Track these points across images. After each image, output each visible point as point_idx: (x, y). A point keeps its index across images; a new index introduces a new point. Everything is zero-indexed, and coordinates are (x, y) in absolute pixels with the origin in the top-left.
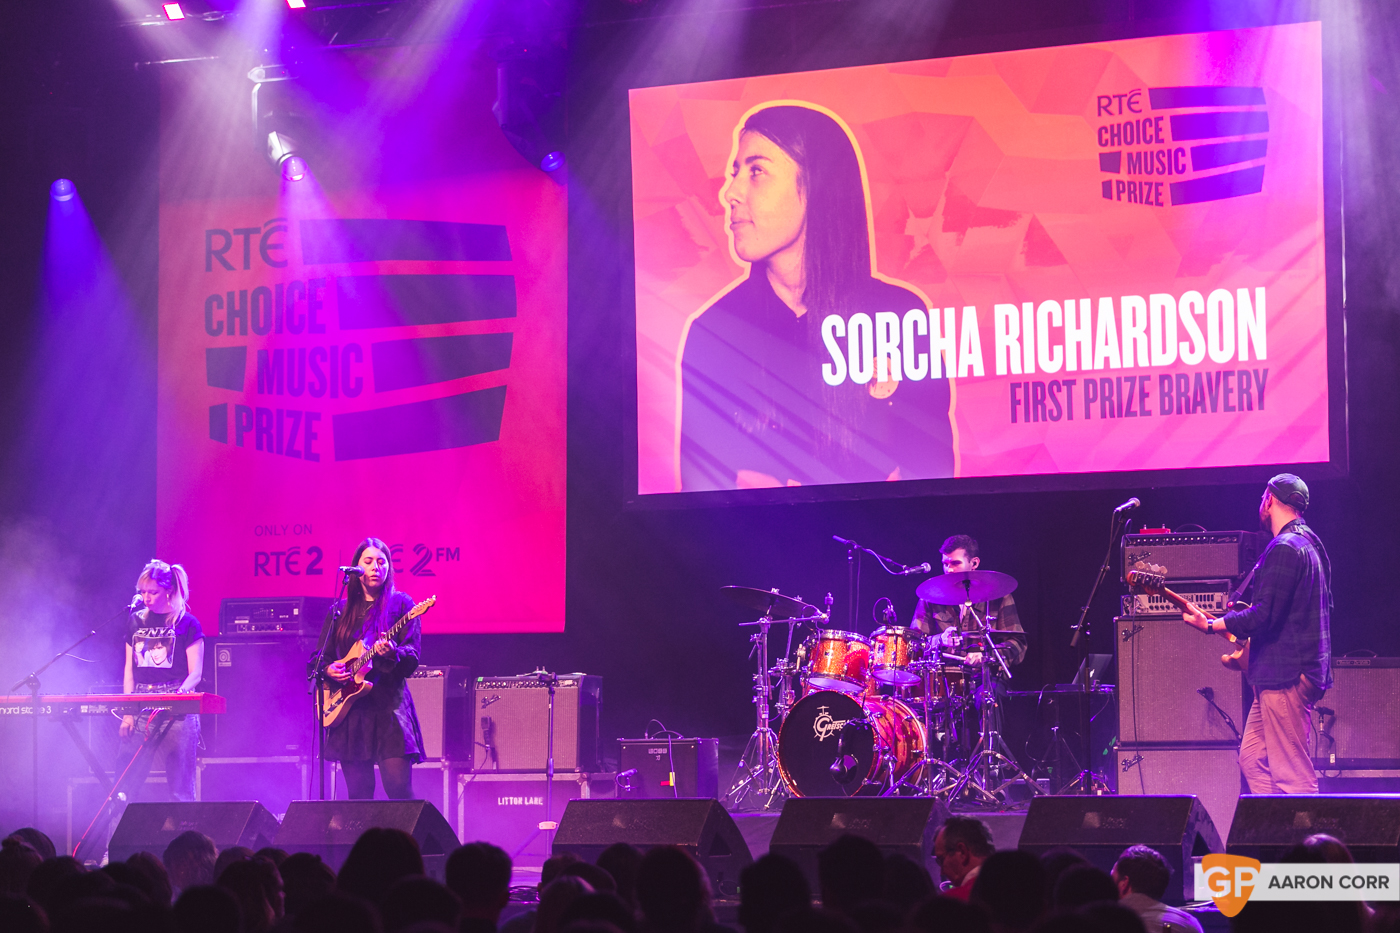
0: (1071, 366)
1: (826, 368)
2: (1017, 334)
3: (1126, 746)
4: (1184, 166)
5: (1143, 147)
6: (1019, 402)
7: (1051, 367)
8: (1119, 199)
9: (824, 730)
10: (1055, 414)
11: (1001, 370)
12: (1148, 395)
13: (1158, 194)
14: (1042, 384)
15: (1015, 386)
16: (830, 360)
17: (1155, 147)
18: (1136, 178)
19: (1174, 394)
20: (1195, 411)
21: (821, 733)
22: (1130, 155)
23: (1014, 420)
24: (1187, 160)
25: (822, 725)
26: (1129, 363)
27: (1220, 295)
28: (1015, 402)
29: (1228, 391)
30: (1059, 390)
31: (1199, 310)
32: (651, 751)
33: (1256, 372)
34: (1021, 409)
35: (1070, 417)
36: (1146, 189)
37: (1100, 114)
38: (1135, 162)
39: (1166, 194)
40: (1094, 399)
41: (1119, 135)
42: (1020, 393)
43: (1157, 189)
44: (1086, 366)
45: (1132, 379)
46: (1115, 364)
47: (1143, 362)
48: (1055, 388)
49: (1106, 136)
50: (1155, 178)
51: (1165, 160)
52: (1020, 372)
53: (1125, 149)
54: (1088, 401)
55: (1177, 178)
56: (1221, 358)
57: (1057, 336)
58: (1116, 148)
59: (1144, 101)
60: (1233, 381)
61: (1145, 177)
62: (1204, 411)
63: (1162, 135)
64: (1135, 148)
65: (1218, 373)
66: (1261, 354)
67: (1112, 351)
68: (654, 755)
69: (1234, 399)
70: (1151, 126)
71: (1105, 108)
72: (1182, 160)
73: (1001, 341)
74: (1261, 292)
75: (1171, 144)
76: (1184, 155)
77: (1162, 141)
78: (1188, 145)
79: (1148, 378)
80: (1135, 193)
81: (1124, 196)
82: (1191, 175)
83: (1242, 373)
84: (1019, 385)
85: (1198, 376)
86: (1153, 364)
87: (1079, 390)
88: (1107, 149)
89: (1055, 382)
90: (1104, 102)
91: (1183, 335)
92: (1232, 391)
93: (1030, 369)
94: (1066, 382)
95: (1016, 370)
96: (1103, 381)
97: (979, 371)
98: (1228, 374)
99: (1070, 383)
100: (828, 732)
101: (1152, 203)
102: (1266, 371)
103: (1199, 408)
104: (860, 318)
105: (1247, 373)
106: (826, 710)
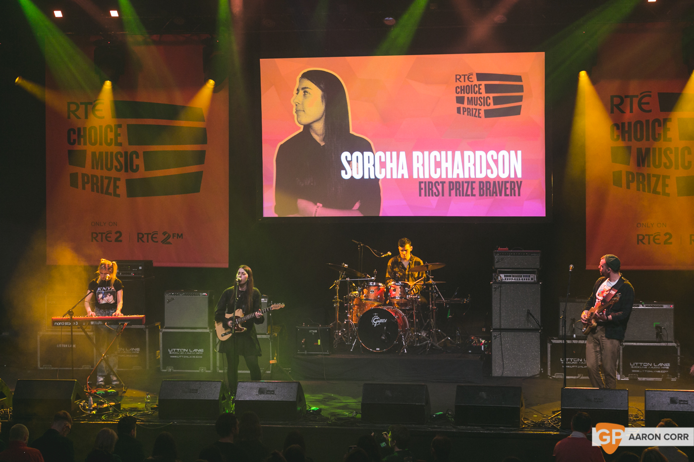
0: (444, 176)
1: (343, 172)
2: (422, 163)
3: (495, 330)
4: (490, 103)
5: (473, 95)
6: (422, 189)
7: (435, 176)
8: (464, 114)
9: (376, 322)
10: (437, 194)
11: (415, 176)
12: (474, 189)
13: (479, 113)
14: (432, 183)
15: (420, 183)
16: (344, 169)
17: (478, 95)
18: (471, 107)
19: (485, 189)
20: (493, 196)
21: (375, 324)
22: (468, 98)
23: (420, 195)
24: (491, 101)
25: (375, 321)
26: (467, 176)
27: (503, 153)
28: (421, 189)
29: (506, 189)
30: (439, 185)
31: (495, 158)
32: (310, 331)
33: (517, 182)
34: (423, 191)
35: (443, 195)
36: (474, 111)
37: (456, 81)
38: (470, 101)
39: (482, 113)
40: (453, 189)
41: (464, 90)
42: (423, 185)
43: (479, 112)
44: (450, 176)
45: (468, 182)
46: (461, 176)
47: (473, 176)
48: (437, 184)
49: (459, 90)
50: (478, 107)
51: (482, 101)
52: (423, 177)
53: (466, 95)
54: (450, 190)
55: (486, 108)
56: (504, 176)
57: (438, 165)
58: (462, 95)
59: (474, 78)
60: (508, 185)
61: (474, 107)
62: (497, 195)
63: (481, 91)
64: (470, 95)
65: (502, 182)
66: (519, 175)
67: (460, 172)
68: (311, 333)
69: (508, 192)
70: (477, 87)
71: (458, 79)
72: (489, 101)
73: (415, 165)
74: (519, 152)
75: (484, 95)
76: (490, 99)
77: (481, 93)
78: (491, 95)
79: (474, 182)
80: (469, 112)
81: (466, 113)
82: (492, 107)
83: (511, 182)
84: (422, 182)
85: (494, 182)
86: (477, 177)
87: (446, 186)
88: (460, 95)
89: (437, 182)
90: (458, 77)
91: (488, 167)
92: (508, 188)
93: (427, 176)
94: (441, 182)
95: (421, 176)
96: (456, 182)
97: (406, 176)
98: (506, 182)
99: (443, 183)
100: (378, 323)
101: (477, 117)
102: (521, 182)
103: (495, 195)
104: (357, 154)
105: (514, 182)
106: (377, 315)
